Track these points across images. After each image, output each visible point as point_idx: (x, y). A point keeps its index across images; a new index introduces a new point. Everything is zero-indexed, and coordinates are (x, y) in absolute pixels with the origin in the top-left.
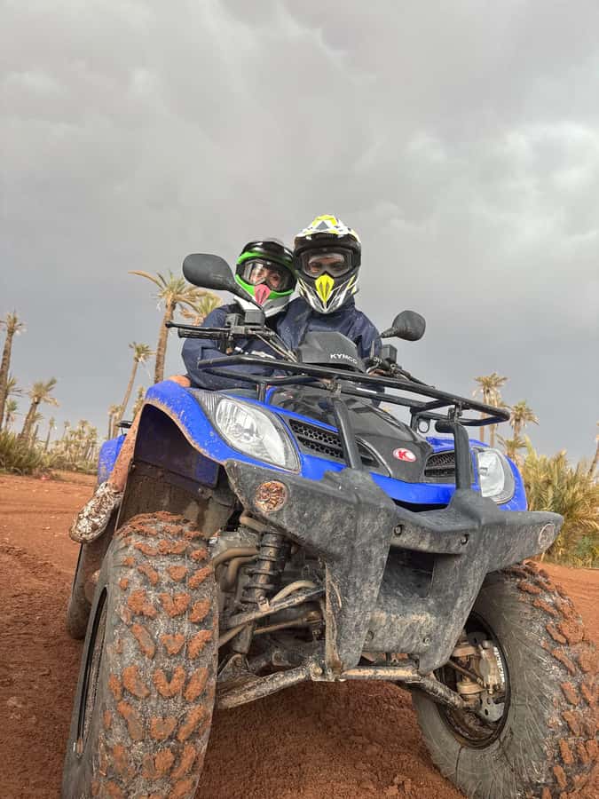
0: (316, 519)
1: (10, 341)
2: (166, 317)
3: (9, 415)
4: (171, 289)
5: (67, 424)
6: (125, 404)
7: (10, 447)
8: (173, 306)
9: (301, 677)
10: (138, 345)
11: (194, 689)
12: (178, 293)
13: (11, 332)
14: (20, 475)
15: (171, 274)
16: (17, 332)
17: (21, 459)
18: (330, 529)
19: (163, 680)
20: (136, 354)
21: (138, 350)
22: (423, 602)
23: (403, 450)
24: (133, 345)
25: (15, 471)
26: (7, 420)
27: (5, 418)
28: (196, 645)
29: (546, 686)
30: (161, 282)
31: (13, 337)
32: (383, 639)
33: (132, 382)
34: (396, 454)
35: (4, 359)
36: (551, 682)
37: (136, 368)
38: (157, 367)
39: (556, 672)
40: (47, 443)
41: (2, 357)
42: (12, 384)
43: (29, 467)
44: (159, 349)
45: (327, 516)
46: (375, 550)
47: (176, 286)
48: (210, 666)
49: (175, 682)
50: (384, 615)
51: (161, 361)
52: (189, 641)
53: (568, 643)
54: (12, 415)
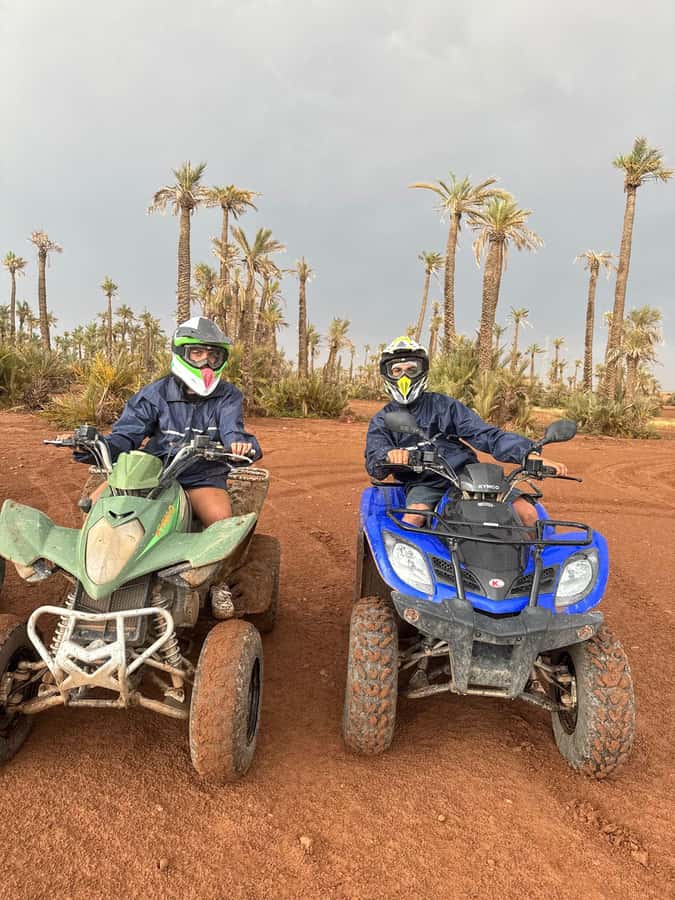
0: (433, 627)
1: (304, 289)
2: (452, 229)
3: (313, 349)
4: (456, 195)
5: (368, 348)
6: (421, 323)
7: (317, 394)
8: (459, 216)
9: (447, 689)
10: (428, 255)
11: (383, 694)
12: (463, 199)
13: (303, 279)
14: (329, 418)
15: (453, 176)
16: (308, 279)
17: (328, 403)
18: (442, 632)
19: (369, 689)
20: (426, 265)
21: (428, 260)
22: (506, 662)
23: (495, 580)
24: (422, 255)
25: (324, 415)
26: (312, 354)
27: (310, 353)
28: (383, 675)
29: (589, 708)
30: (443, 191)
31: (306, 284)
32: (480, 679)
33: (425, 298)
34: (491, 583)
35: (301, 309)
36: (592, 707)
37: (428, 281)
38: (446, 289)
39: (596, 702)
40: (351, 370)
41: (299, 306)
42: (311, 331)
43: (336, 410)
44: (447, 269)
45: (440, 626)
46: (465, 644)
47: (460, 190)
48: (392, 684)
49: (375, 691)
50: (479, 670)
51: (450, 283)
52: (380, 672)
53: (605, 686)
54: (316, 348)
